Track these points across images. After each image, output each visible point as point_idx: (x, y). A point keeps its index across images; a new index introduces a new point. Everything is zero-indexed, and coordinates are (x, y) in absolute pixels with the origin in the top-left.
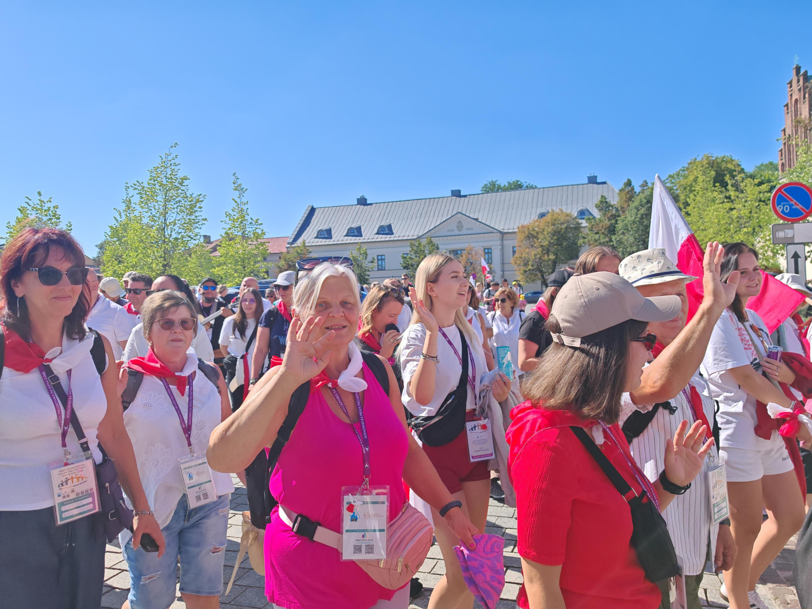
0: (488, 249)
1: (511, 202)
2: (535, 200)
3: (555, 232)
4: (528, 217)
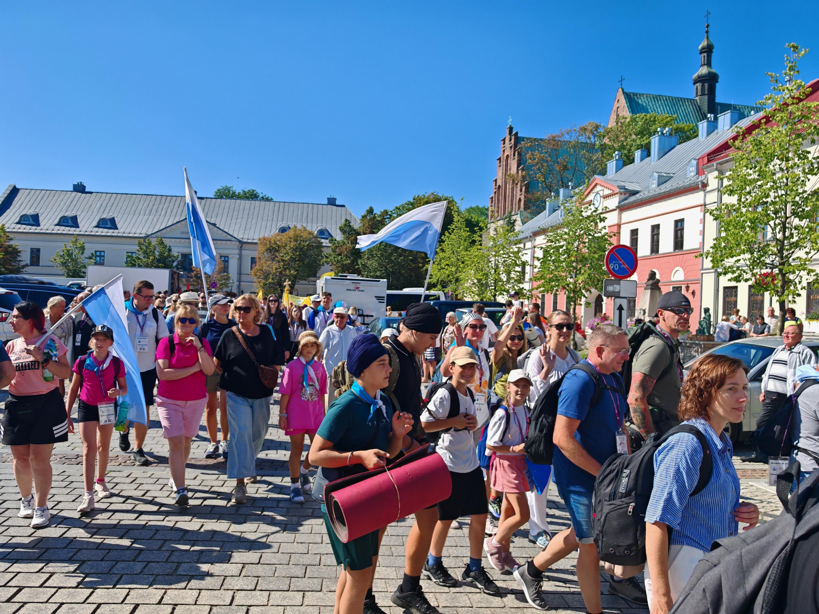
0: (225, 257)
2: (275, 214)
3: (297, 248)
4: (268, 229)
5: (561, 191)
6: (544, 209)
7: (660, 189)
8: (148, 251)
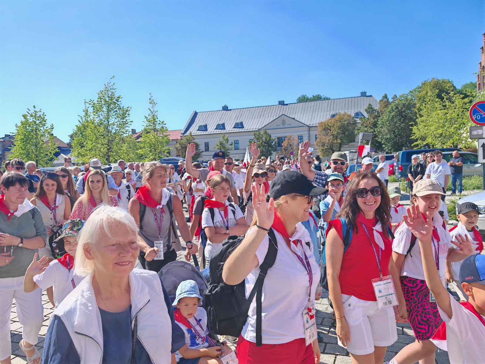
0: (301, 136)
1: (315, 108)
2: (329, 107)
3: (341, 126)
8: (259, 138)
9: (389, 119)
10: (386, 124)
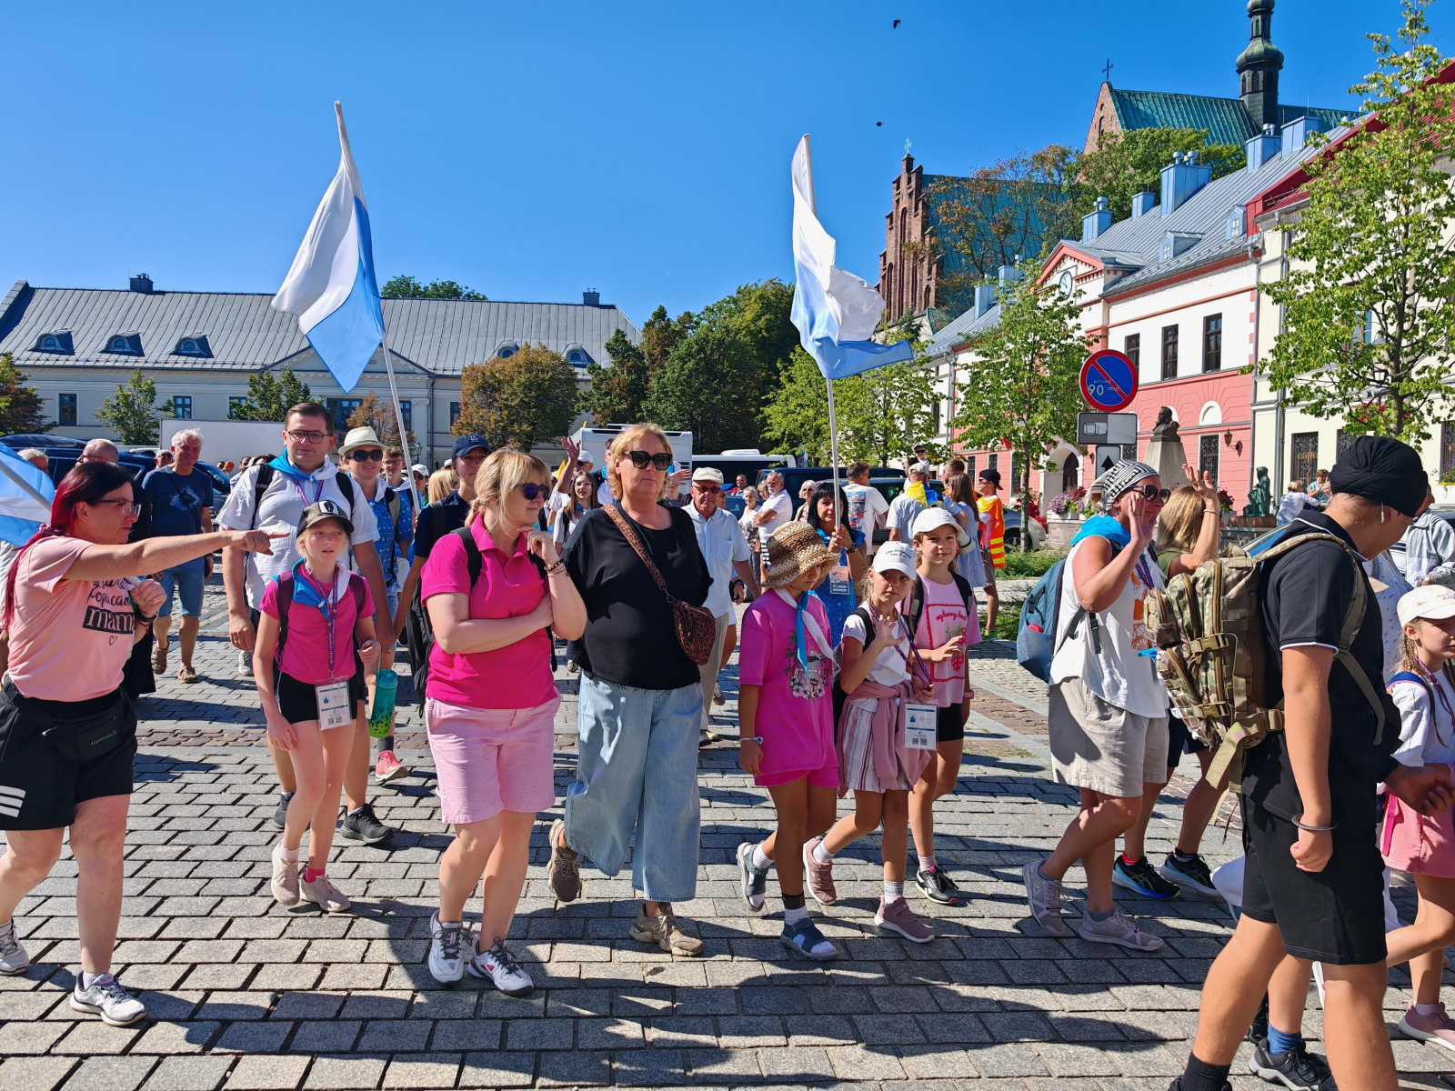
0: (404, 402)
2: (492, 323)
3: (532, 384)
4: (479, 352)
5: (1002, 270)
6: (972, 304)
7: (1178, 262)
8: (268, 394)
9: (682, 378)
10: (673, 393)
